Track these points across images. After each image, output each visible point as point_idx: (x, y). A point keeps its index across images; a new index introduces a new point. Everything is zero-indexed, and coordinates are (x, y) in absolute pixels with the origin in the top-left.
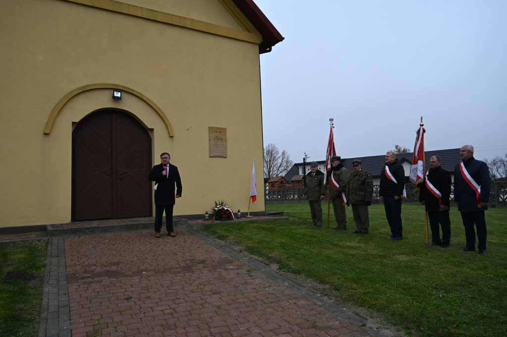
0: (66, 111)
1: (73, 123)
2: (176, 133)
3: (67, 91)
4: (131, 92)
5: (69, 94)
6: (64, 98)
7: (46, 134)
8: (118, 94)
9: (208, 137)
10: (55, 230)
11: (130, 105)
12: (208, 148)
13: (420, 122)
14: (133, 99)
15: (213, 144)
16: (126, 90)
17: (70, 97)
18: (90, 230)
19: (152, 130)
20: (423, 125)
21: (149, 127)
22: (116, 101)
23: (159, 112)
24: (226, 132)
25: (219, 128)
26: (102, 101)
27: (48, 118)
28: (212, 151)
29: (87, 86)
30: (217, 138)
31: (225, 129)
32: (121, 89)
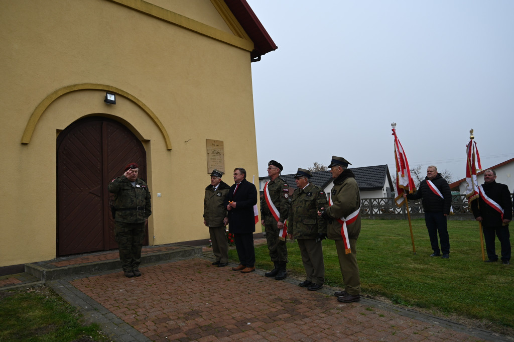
0: (50, 115)
1: (58, 131)
2: (174, 146)
3: (50, 90)
4: (125, 95)
5: (53, 94)
6: (47, 98)
7: (24, 144)
8: (111, 98)
9: (206, 151)
10: (53, 271)
11: (124, 112)
12: (206, 163)
13: (469, 135)
14: (128, 103)
15: (212, 159)
16: (120, 93)
17: (54, 97)
18: (96, 268)
19: (148, 141)
20: (473, 138)
21: (146, 138)
22: (108, 106)
23: (156, 120)
24: (223, 146)
25: (217, 141)
26: (92, 106)
27: (27, 123)
28: (210, 167)
29: (75, 85)
30: (214, 152)
31: (222, 142)
32: (114, 91)
